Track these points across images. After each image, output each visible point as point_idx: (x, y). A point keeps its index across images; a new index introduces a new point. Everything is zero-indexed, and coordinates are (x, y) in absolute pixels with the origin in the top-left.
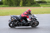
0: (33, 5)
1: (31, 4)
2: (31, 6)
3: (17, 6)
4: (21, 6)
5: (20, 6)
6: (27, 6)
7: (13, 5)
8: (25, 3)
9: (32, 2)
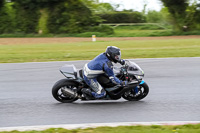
0: (87, 30)
1: (82, 25)
2: (79, 32)
3: (27, 32)
4: (40, 32)
5: (37, 33)
6: (67, 32)
7: (10, 31)
8: (58, 21)
9: (84, 19)
